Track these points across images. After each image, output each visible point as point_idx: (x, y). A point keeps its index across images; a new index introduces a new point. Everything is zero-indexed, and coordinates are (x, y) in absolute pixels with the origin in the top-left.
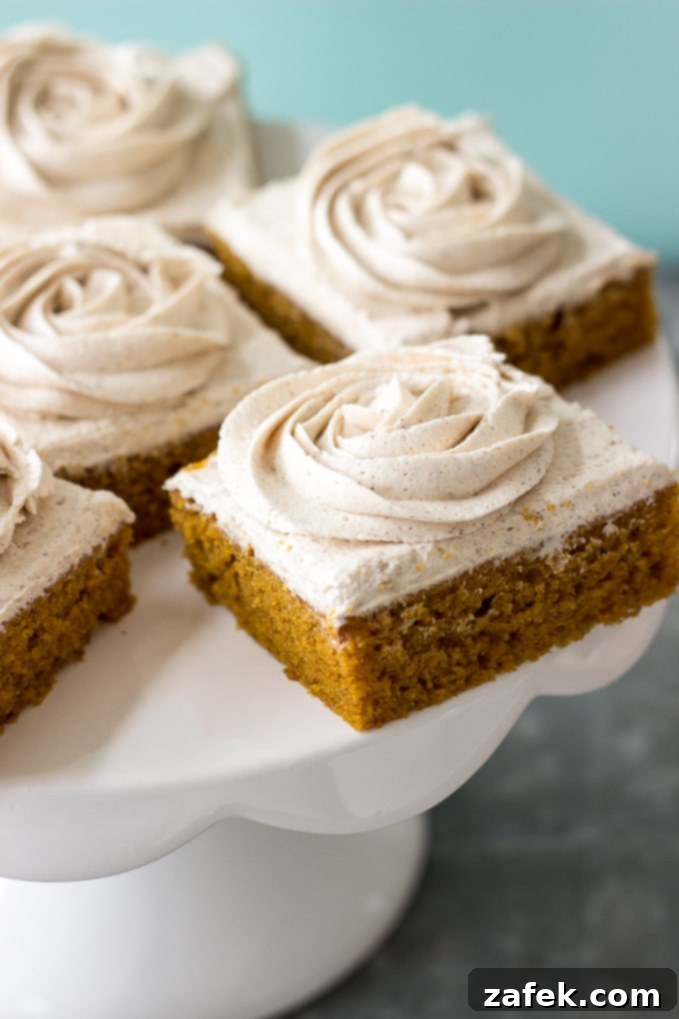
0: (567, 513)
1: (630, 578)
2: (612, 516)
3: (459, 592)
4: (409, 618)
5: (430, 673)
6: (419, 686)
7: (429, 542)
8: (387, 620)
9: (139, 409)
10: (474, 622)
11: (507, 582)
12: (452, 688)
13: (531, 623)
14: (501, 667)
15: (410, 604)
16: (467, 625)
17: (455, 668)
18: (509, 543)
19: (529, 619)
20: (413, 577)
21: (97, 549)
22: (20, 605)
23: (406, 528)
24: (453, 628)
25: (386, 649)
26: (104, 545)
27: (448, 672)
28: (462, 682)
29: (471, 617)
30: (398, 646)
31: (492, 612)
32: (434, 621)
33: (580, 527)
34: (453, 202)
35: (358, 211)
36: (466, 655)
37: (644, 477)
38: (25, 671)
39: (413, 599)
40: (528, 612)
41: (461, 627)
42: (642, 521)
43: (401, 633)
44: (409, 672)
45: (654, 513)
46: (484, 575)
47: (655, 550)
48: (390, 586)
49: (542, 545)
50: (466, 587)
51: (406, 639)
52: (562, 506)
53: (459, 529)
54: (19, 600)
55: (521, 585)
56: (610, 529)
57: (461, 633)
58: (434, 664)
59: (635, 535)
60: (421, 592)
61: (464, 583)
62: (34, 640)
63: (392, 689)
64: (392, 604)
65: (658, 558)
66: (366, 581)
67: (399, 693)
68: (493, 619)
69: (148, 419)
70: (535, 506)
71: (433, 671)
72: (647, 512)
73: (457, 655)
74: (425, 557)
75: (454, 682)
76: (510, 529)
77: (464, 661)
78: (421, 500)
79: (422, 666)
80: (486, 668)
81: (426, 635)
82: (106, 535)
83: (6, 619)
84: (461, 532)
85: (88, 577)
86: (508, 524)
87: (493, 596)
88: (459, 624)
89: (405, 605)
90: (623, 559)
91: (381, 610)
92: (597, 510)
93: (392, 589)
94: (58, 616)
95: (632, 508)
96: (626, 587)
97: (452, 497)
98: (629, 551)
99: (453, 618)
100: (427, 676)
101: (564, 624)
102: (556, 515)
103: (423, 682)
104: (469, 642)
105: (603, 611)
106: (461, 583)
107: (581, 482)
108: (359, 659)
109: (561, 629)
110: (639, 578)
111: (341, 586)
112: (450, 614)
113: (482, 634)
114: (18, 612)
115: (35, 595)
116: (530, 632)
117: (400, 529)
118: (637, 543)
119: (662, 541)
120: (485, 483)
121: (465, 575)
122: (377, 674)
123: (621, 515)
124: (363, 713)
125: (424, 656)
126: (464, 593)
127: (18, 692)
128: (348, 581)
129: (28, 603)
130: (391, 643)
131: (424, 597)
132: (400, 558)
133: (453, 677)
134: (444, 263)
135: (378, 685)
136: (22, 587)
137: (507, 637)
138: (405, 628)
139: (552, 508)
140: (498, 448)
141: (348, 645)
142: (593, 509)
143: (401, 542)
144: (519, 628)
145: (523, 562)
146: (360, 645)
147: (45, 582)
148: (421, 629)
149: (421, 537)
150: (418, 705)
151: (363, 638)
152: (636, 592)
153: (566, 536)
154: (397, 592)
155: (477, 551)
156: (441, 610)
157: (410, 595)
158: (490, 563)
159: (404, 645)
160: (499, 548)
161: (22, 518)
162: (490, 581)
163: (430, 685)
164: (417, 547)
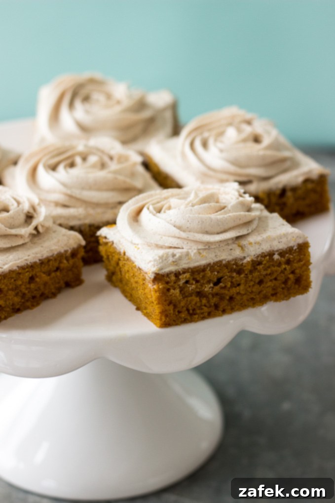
0: (257, 246)
1: (285, 282)
2: (277, 251)
3: (206, 272)
4: (183, 279)
5: (191, 306)
6: (186, 312)
7: (195, 249)
8: (173, 278)
9: (97, 205)
10: (213, 288)
11: (229, 272)
12: (202, 316)
13: (238, 293)
14: (224, 312)
15: (184, 273)
16: (210, 288)
17: (203, 307)
18: (230, 255)
19: (238, 291)
20: (187, 262)
21: (66, 251)
22: (26, 262)
23: (186, 243)
24: (203, 288)
25: (172, 291)
26: (70, 251)
27: (200, 308)
28: (206, 314)
29: (212, 285)
30: (177, 291)
31: (221, 284)
32: (194, 282)
33: (263, 253)
34: (245, 140)
35: (205, 144)
36: (208, 301)
37: (293, 237)
38: (26, 292)
39: (185, 271)
40: (238, 288)
41: (207, 288)
42: (291, 256)
43: (179, 285)
44: (182, 304)
45: (297, 254)
46: (218, 266)
47: (297, 271)
48: (176, 263)
49: (245, 258)
50: (209, 270)
51: (182, 289)
52: (255, 243)
53: (208, 245)
54: (26, 260)
55: (234, 274)
56: (276, 257)
57: (208, 291)
58: (193, 303)
59: (288, 262)
60: (189, 268)
61: (209, 268)
62: (32, 279)
63: (174, 311)
64: (176, 271)
65: (299, 275)
66: (166, 260)
67: (177, 313)
68: (222, 288)
69: (99, 210)
70: (244, 242)
71: (193, 306)
72: (294, 253)
73: (204, 301)
74: (192, 254)
75: (202, 313)
76: (231, 249)
77: (207, 305)
78: (194, 232)
79: (188, 303)
80: (218, 310)
81: (190, 289)
82: (72, 247)
83: (19, 265)
84: (209, 247)
85: (61, 262)
86: (230, 247)
87: (222, 278)
88: (206, 287)
89: (181, 272)
90: (282, 272)
91: (171, 273)
92: (271, 247)
93: (176, 265)
94: (44, 273)
95: (286, 249)
96: (283, 286)
97: (207, 233)
98: (285, 269)
99: (204, 284)
100: (190, 308)
101: (254, 297)
102: (252, 247)
103: (188, 310)
104: (210, 296)
105: (273, 295)
106: (207, 268)
107: (265, 235)
108: (160, 293)
109: (252, 299)
110: (290, 283)
111: (155, 260)
112: (202, 281)
113: (217, 294)
114: (26, 264)
115: (34, 260)
116: (238, 297)
117: (183, 243)
118: (289, 267)
119: (301, 268)
120: (222, 230)
121: (209, 265)
122: (168, 302)
123: (281, 251)
124: (161, 319)
125: (190, 298)
126: (208, 273)
127: (23, 301)
128: (158, 258)
129: (30, 263)
130: (174, 289)
131: (190, 271)
132: (181, 253)
133: (202, 311)
134: (235, 163)
135: (167, 308)
136: (29, 256)
137: (228, 298)
138: (181, 283)
139: (251, 244)
140: (229, 216)
141: (155, 287)
142: (269, 247)
143: (183, 248)
144: (233, 295)
145: (236, 264)
146: (161, 287)
147: (39, 256)
148: (188, 286)
149: (191, 247)
150: (185, 321)
151: (162, 284)
152: (289, 289)
153: (256, 256)
154: (179, 266)
155: (216, 256)
156: (198, 279)
157: (184, 269)
158: (221, 261)
159: (181, 291)
160: (225, 256)
161: (35, 232)
162: (220, 270)
163: (191, 312)
164: (190, 251)
